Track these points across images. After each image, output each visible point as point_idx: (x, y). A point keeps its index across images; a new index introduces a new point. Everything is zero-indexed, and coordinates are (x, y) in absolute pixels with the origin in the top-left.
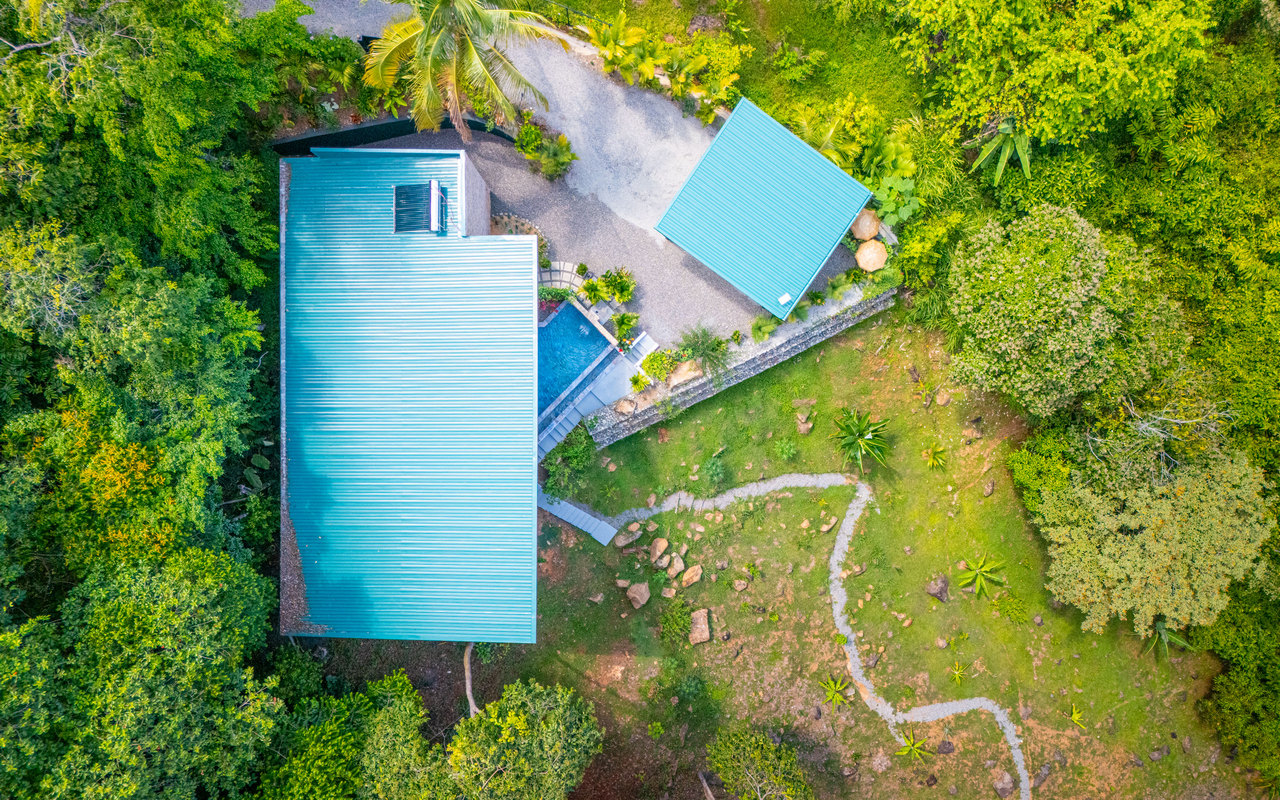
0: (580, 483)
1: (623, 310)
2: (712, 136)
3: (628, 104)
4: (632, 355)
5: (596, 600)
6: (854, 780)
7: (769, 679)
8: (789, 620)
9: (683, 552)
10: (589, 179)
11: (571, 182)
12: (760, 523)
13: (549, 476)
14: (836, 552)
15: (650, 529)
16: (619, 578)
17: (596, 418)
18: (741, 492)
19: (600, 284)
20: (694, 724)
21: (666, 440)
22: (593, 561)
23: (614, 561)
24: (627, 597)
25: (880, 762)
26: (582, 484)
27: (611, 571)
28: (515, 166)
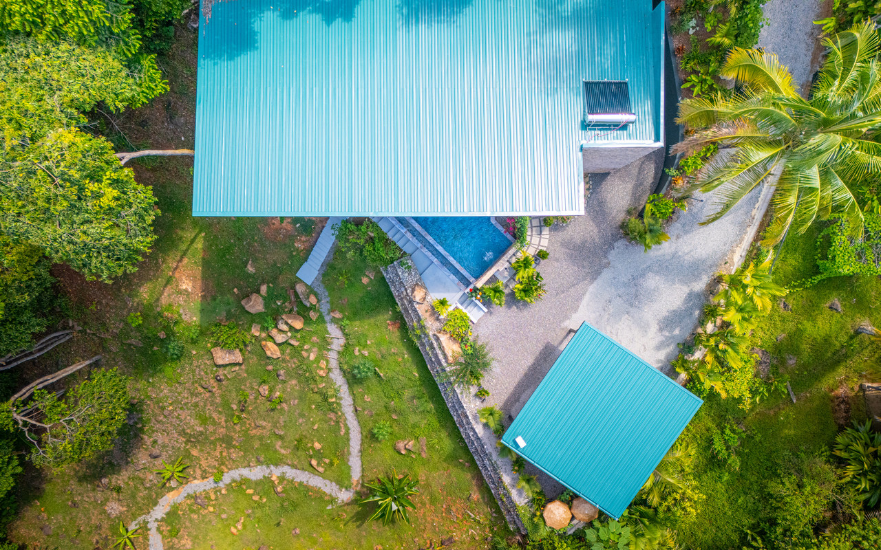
0: (351, 253)
1: (507, 291)
2: (661, 369)
3: (690, 295)
4: (466, 300)
5: (249, 266)
6: (98, 486)
7: (184, 415)
8: (235, 431)
9: (292, 342)
10: (623, 258)
11: (621, 244)
12: (318, 407)
13: (357, 225)
14: (294, 471)
15: (312, 314)
16: (268, 287)
17: (409, 267)
18: (344, 391)
19: (530, 271)
20: (143, 352)
21: (390, 327)
22: (283, 264)
23: (283, 282)
24: (252, 293)
25: (114, 508)
26: (350, 254)
27: (274, 279)
28: (634, 194)
